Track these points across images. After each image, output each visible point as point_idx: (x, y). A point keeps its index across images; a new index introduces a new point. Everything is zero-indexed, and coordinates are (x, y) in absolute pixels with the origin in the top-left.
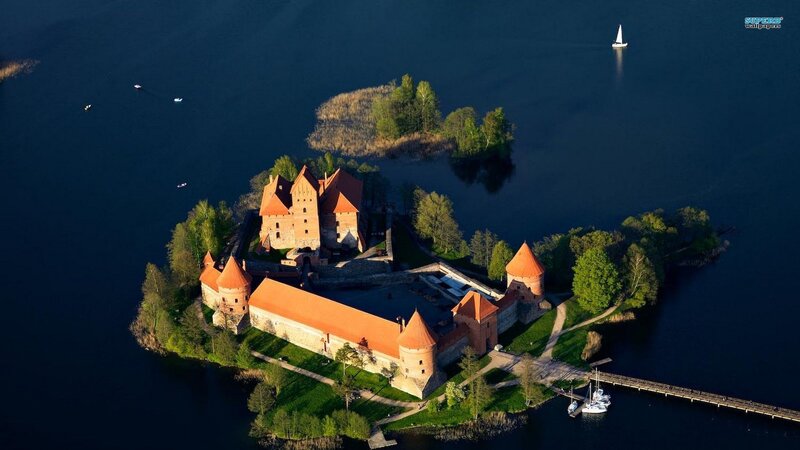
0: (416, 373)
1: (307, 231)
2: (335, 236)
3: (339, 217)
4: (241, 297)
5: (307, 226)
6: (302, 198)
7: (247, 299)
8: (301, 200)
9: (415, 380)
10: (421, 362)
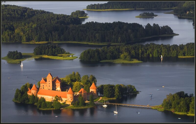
0: (70, 100)
1: (49, 86)
2: (55, 88)
3: (56, 84)
4: (36, 92)
5: (50, 85)
6: (49, 78)
7: (37, 93)
8: (49, 79)
9: (70, 101)
10: (71, 97)
